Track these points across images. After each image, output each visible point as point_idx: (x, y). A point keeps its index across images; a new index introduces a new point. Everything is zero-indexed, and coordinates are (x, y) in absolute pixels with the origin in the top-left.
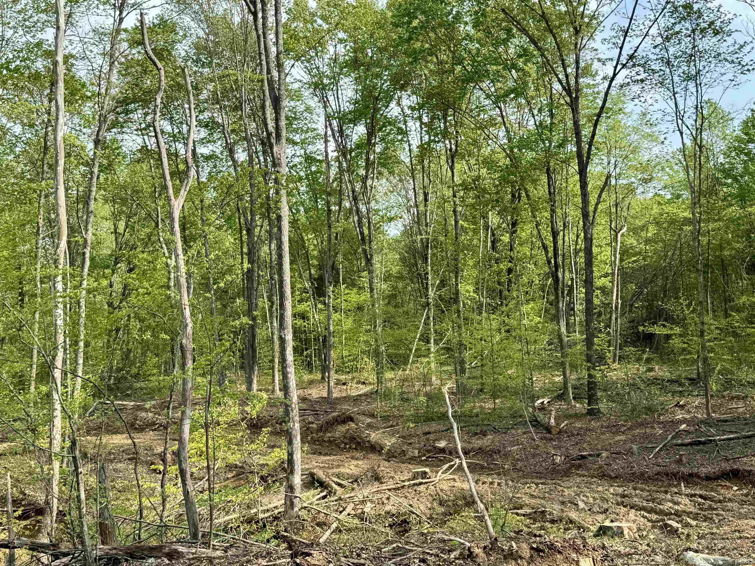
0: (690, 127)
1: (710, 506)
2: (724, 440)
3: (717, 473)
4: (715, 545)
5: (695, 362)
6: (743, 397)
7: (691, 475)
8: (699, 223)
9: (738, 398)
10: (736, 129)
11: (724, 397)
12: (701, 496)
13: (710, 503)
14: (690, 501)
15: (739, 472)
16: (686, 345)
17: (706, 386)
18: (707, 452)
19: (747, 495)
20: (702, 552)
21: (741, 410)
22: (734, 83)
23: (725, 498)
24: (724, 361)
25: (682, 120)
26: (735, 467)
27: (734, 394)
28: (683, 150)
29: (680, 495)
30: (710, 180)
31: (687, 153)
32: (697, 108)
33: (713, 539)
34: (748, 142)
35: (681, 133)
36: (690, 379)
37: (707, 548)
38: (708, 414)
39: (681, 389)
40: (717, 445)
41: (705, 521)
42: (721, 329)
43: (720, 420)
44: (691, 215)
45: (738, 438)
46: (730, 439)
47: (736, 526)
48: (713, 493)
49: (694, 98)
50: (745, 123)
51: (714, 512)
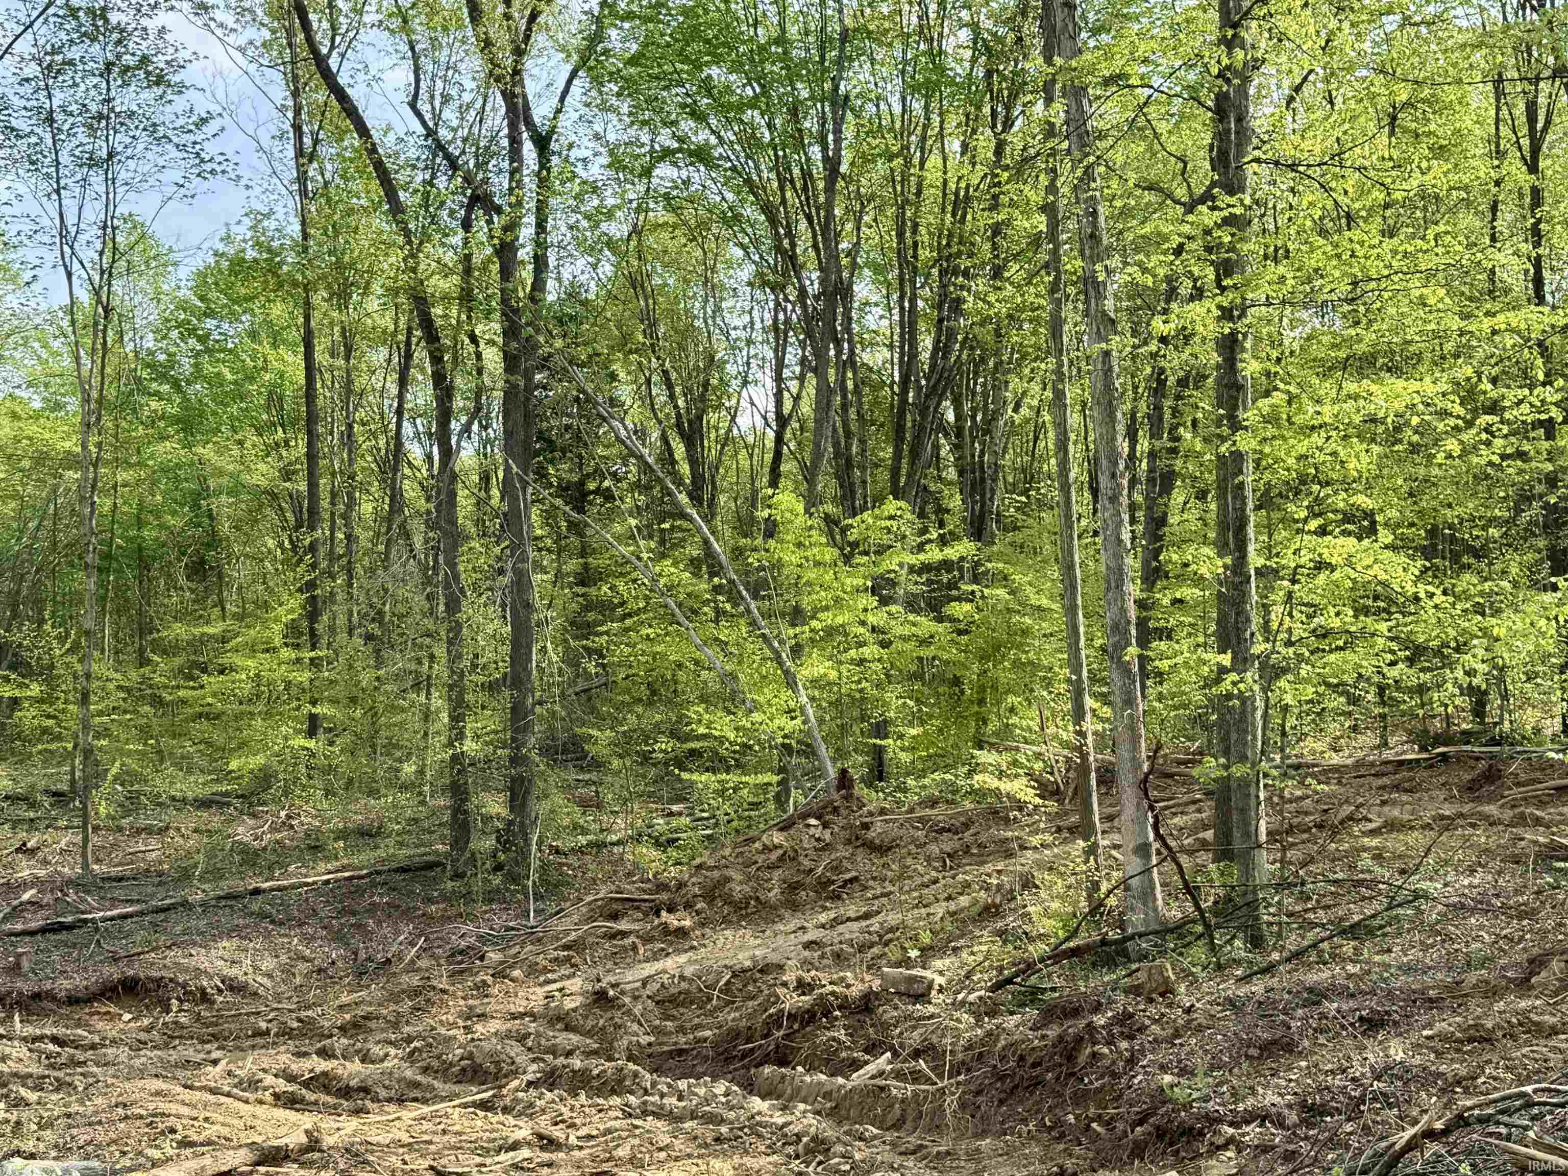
0: (88, 265)
1: (72, 1058)
2: (112, 919)
3: (92, 989)
4: (73, 1138)
5: (69, 756)
6: (160, 829)
7: (37, 996)
8: (95, 466)
9: (149, 830)
10: (182, 284)
11: (120, 829)
12: (55, 1039)
13: (72, 1051)
14: (30, 1050)
15: (137, 983)
16: (50, 722)
17: (85, 807)
18: (74, 946)
19: (147, 1030)
20: (44, 1156)
21: (154, 855)
22: (182, 191)
23: (104, 1039)
24: (129, 753)
25: (72, 247)
26: (131, 972)
27: (143, 822)
28: (71, 309)
29: (10, 1039)
30: (123, 380)
31: (79, 316)
32: (104, 228)
33: (70, 1127)
34: (206, 315)
35: (69, 275)
36: (55, 794)
37: (56, 1146)
38: (85, 865)
39: (32, 815)
40: (97, 929)
41: (57, 1090)
42: (128, 690)
43: (109, 878)
44: (79, 449)
45: (141, 913)
46: (125, 917)
47: (121, 1095)
48: (79, 1031)
49: (100, 205)
50: (202, 275)
51: (79, 1070)
